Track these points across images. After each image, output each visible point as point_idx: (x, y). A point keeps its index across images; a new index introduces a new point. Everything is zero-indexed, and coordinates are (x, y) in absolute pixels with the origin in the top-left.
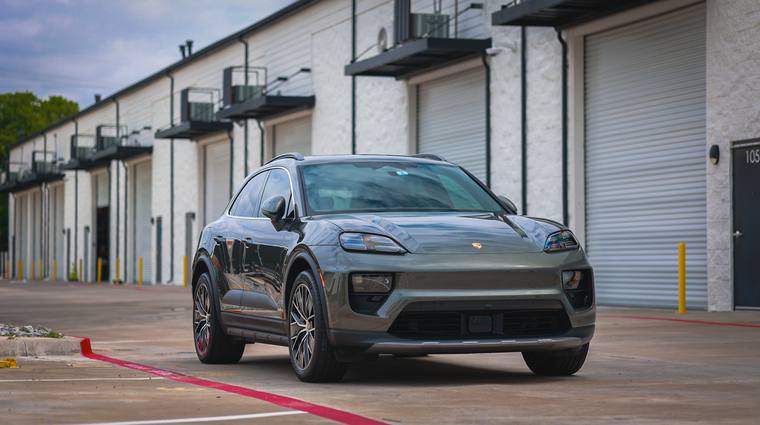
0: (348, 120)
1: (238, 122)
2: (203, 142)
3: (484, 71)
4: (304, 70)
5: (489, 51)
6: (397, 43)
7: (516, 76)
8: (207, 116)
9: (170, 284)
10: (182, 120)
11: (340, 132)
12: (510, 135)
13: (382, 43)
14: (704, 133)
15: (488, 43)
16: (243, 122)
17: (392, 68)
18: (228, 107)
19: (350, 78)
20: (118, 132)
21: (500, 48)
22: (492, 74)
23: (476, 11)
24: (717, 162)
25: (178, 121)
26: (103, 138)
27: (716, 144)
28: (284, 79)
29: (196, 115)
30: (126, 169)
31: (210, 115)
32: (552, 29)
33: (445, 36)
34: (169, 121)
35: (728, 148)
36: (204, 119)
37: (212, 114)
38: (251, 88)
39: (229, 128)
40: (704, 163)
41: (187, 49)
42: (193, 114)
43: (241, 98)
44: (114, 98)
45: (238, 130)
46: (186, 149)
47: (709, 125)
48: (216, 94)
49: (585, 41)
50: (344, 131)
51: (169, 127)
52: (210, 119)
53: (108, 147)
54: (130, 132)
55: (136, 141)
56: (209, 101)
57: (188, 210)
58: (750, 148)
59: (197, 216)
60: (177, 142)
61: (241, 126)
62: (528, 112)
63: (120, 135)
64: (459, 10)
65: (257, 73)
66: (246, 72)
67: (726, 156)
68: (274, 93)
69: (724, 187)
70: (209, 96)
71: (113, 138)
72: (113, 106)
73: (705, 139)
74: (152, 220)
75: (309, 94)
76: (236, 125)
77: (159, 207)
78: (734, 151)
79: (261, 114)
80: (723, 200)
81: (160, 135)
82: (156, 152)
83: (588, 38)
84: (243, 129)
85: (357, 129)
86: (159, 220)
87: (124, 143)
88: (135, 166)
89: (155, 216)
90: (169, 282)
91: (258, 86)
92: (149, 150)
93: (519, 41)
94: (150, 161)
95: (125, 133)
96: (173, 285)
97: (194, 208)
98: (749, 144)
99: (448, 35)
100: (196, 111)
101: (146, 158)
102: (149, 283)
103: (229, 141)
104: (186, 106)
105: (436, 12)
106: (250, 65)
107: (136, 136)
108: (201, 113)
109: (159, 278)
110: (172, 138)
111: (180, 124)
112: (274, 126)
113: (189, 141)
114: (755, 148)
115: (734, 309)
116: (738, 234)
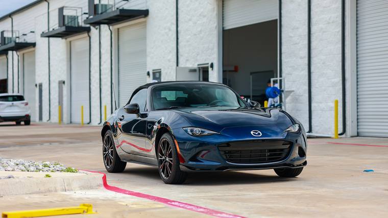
0: (172, 24)
1: (94, 27)
2: (69, 39)
9: (49, 122)
10: (59, 26)
11: (167, 30)
16: (98, 27)
18: (91, 17)
20: (12, 35)
25: (55, 25)
26: (5, 38)
29: (68, 23)
30: (18, 56)
31: (76, 23)
34: (47, 28)
36: (73, 25)
37: (78, 23)
38: (106, 5)
39: (88, 30)
42: (66, 23)
43: (100, 12)
44: (10, 15)
45: (94, 31)
46: (59, 44)
48: (79, 10)
50: (170, 30)
51: (47, 31)
52: (76, 26)
53: (8, 43)
54: (21, 34)
55: (25, 40)
56: (75, 15)
57: (60, 80)
59: (66, 82)
60: (51, 39)
61: (97, 29)
63: (14, 36)
68: (121, 8)
70: (75, 11)
71: (11, 38)
72: (9, 20)
74: (36, 85)
75: (144, 9)
76: (92, 27)
77: (41, 76)
79: (111, 21)
81: (43, 35)
82: (37, 46)
85: (179, 29)
86: (41, 85)
87: (17, 41)
88: (23, 54)
89: (38, 83)
90: (48, 121)
91: (109, 5)
92: (34, 45)
94: (34, 51)
95: (17, 36)
96: (51, 122)
97: (64, 77)
100: (68, 20)
101: (32, 49)
103: (88, 38)
104: (62, 17)
107: (25, 37)
108: (71, 21)
109: (41, 118)
110: (49, 36)
111: (57, 28)
112: (118, 29)
113: (60, 39)
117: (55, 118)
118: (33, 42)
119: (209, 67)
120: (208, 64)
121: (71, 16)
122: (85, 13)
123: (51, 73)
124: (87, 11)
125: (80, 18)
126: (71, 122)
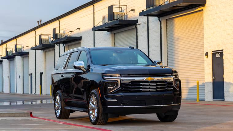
1: (57, 45)
2: (45, 51)
3: (136, 29)
4: (78, 29)
5: (137, 24)
6: (109, 21)
7: (145, 31)
8: (47, 42)
10: (39, 44)
12: (144, 48)
13: (104, 21)
14: (204, 48)
15: (137, 21)
16: (58, 44)
17: (107, 28)
18: (54, 40)
19: (93, 31)
21: (141, 23)
22: (138, 30)
23: (133, 11)
24: (207, 57)
25: (38, 44)
26: (17, 48)
27: (207, 52)
28: (72, 31)
29: (44, 43)
31: (48, 42)
32: (157, 17)
33: (123, 19)
34: (35, 45)
35: (211, 52)
36: (46, 44)
37: (49, 42)
38: (61, 34)
39: (54, 46)
40: (204, 57)
41: (40, 22)
42: (43, 42)
43: (58, 37)
45: (57, 47)
46: (39, 52)
47: (205, 46)
48: (50, 36)
49: (167, 21)
51: (35, 46)
52: (48, 44)
54: (22, 47)
56: (48, 38)
57: (41, 71)
58: (217, 53)
59: (43, 73)
60: (36, 50)
62: (150, 42)
64: (128, 11)
65: (63, 30)
66: (59, 29)
67: (210, 55)
68: (68, 36)
69: (210, 64)
70: (48, 36)
72: (15, 40)
73: (204, 50)
74: (29, 75)
75: (80, 36)
76: (56, 45)
77: (31, 70)
78: (213, 54)
79: (64, 42)
80: (209, 68)
81: (32, 48)
82: (30, 54)
83: (168, 20)
84: (58, 47)
86: (31, 74)
91: (63, 33)
92: (28, 53)
93: (146, 20)
94: (28, 56)
96: (36, 94)
97: (43, 71)
99: (124, 19)
102: (28, 94)
103: (54, 51)
104: (41, 40)
105: (120, 12)
106: (60, 27)
108: (45, 42)
109: (31, 92)
110: (35, 49)
111: (39, 45)
112: (68, 46)
113: (41, 50)
114: (218, 53)
115: (213, 100)
116: (214, 78)
117: (38, 92)
118: (28, 51)
121: (45, 39)
122: (52, 38)
123: (36, 68)
124: (52, 37)
125: (50, 40)
126: (46, 94)
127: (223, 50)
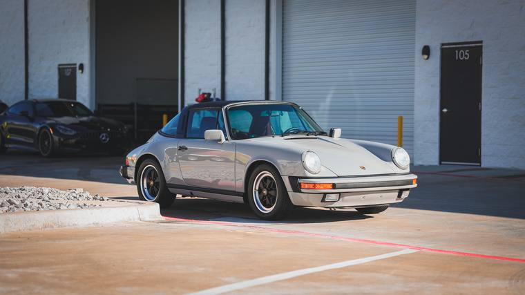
14: (413, 35)
24: (428, 58)
27: (426, 44)
35: (438, 48)
58: (459, 49)
67: (436, 53)
69: (433, 76)
78: (443, 50)
80: (432, 86)
98: (458, 46)
114: (465, 49)
115: (440, 164)
116: (445, 110)
119: (77, 68)
120: (75, 64)
127: (481, 42)
